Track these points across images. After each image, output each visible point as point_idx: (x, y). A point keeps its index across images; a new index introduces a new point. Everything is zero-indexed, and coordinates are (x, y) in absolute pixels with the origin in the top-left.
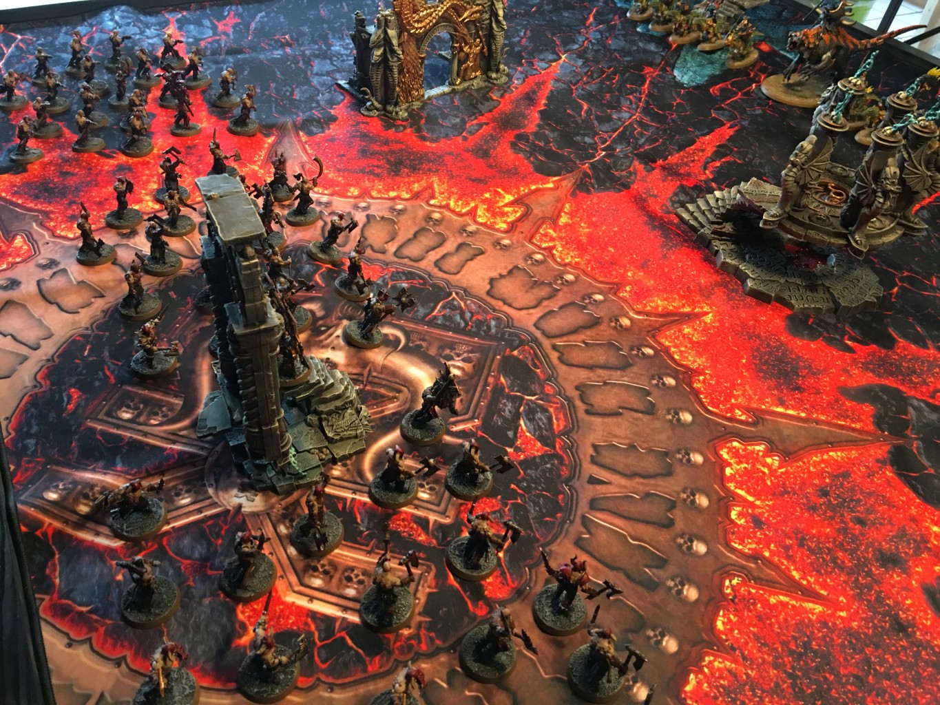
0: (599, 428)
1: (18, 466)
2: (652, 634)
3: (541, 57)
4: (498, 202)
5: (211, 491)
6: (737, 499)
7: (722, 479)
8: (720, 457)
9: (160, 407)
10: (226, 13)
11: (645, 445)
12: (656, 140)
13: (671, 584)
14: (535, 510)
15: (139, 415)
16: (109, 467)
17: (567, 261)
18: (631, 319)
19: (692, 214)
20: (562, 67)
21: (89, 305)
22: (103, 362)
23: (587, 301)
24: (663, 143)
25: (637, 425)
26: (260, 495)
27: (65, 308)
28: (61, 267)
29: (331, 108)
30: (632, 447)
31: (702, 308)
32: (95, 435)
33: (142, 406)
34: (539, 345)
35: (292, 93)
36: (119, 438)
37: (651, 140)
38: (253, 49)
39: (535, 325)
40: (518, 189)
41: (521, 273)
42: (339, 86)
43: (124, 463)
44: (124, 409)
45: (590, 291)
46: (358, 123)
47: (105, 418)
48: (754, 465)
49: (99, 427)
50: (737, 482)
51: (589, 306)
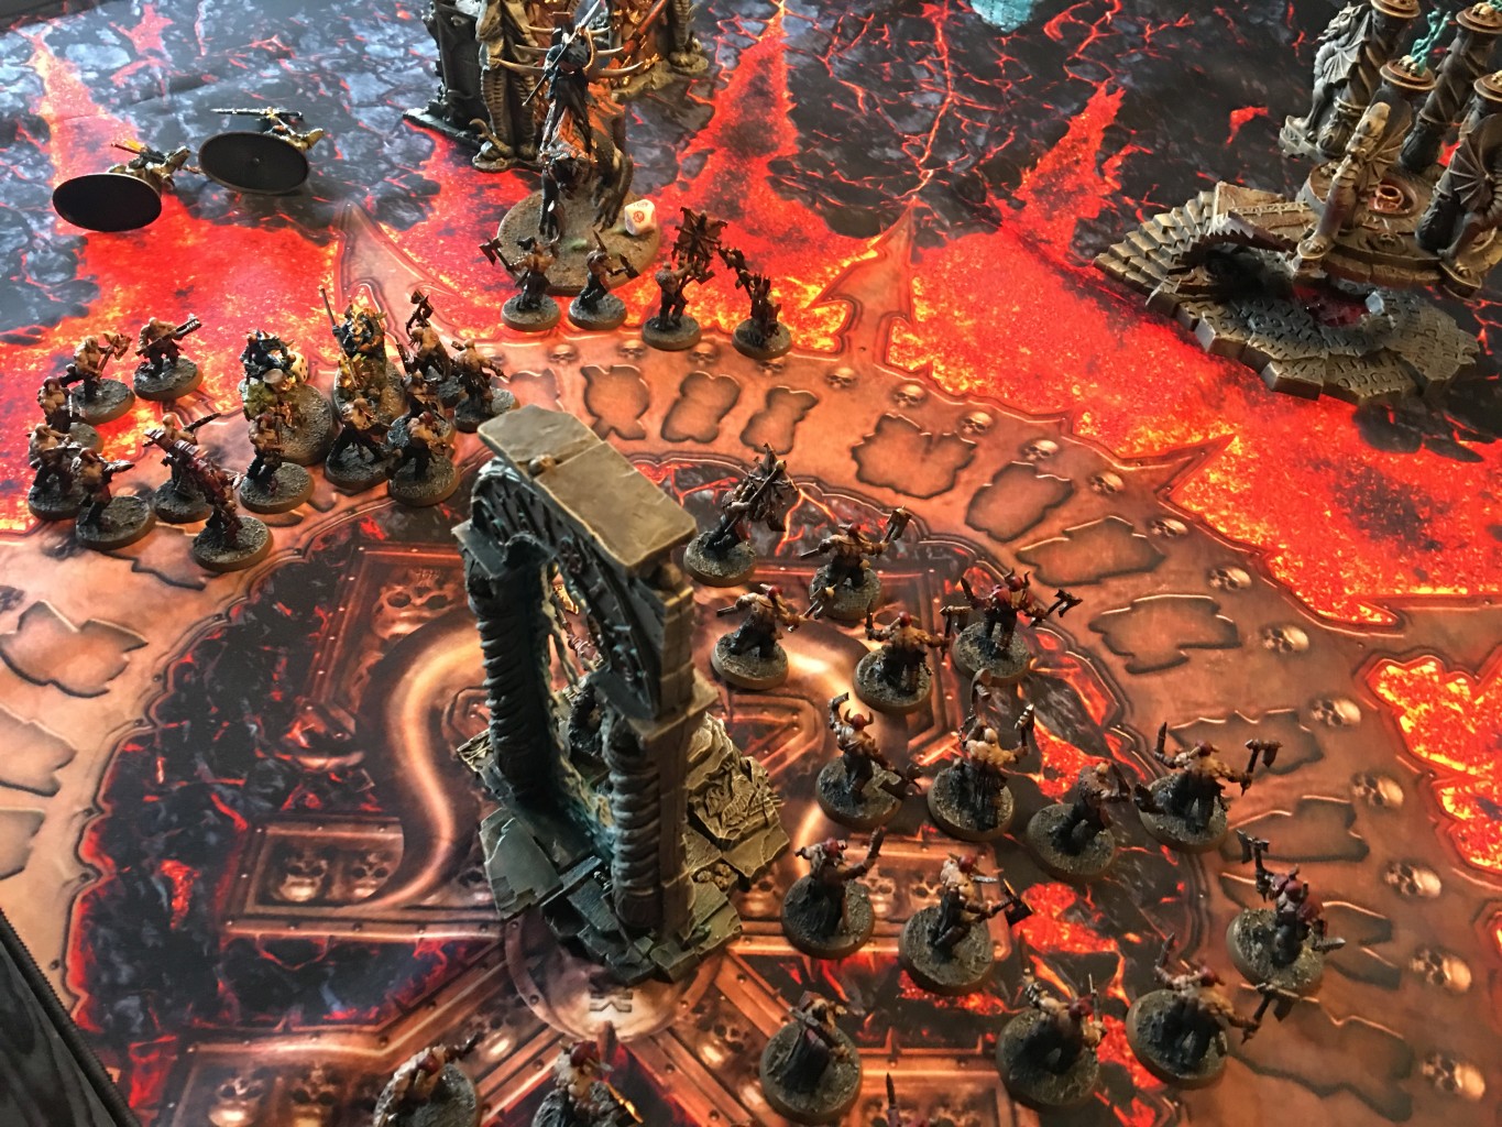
0: (1165, 697)
1: (126, 1067)
2: (1429, 1070)
3: (745, 11)
4: (798, 301)
5: (539, 1011)
6: (1440, 773)
7: (1403, 743)
8: (1380, 699)
9: (363, 856)
10: (137, 12)
11: (1253, 710)
12: (1004, 136)
13: (1419, 965)
14: (1137, 888)
15: (327, 884)
16: (316, 1018)
17: (964, 388)
18: (1120, 475)
19: (1126, 261)
20: (786, 24)
21: (122, 669)
22: (205, 788)
23: (1032, 457)
24: (1018, 139)
25: (1221, 673)
26: (636, 994)
27: (76, 689)
28: (30, 600)
29: (417, 167)
30: (1234, 719)
31: (1218, 430)
32: (256, 953)
33: (323, 864)
34: (994, 560)
35: (333, 152)
36: (308, 946)
37: (997, 135)
38: (220, 72)
39: (968, 522)
40: (823, 272)
41: (898, 426)
42: (412, 119)
43: (343, 1002)
44: (291, 879)
45: (1026, 436)
46: (481, 189)
47: (261, 910)
48: (1436, 704)
49: (258, 933)
50: (1427, 741)
51: (1041, 466)
